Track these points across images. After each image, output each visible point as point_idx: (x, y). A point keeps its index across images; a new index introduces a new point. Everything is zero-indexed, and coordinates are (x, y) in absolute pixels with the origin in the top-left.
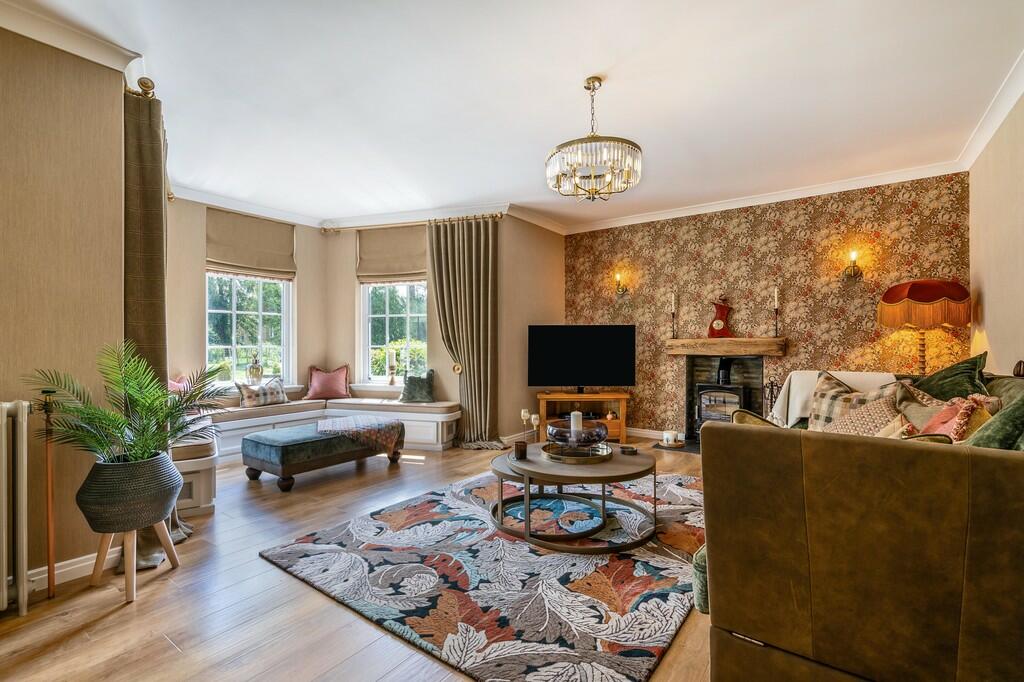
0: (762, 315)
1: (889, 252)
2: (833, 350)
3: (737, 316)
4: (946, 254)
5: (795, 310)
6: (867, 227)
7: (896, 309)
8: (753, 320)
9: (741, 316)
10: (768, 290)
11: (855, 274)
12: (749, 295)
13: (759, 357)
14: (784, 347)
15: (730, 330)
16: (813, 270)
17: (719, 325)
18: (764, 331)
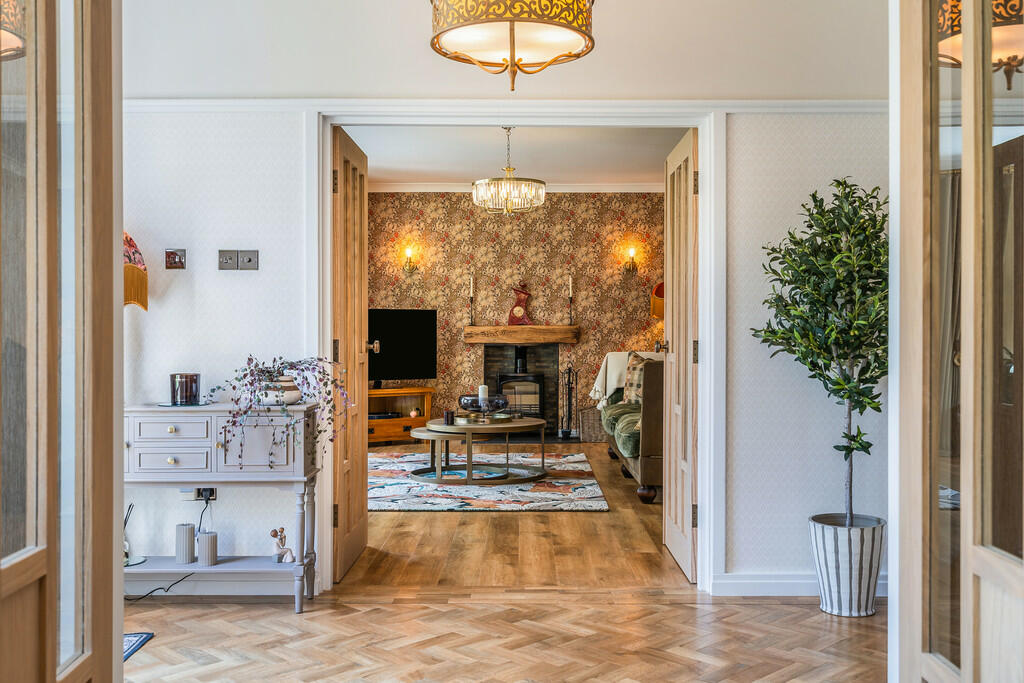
0: (558, 303)
1: (656, 252)
2: (616, 337)
3: (535, 303)
5: (586, 300)
6: (640, 227)
8: (550, 308)
9: (538, 303)
10: (562, 277)
11: (632, 269)
12: (546, 282)
13: (555, 345)
14: (577, 335)
15: (529, 318)
16: (600, 262)
17: (519, 312)
18: (559, 319)
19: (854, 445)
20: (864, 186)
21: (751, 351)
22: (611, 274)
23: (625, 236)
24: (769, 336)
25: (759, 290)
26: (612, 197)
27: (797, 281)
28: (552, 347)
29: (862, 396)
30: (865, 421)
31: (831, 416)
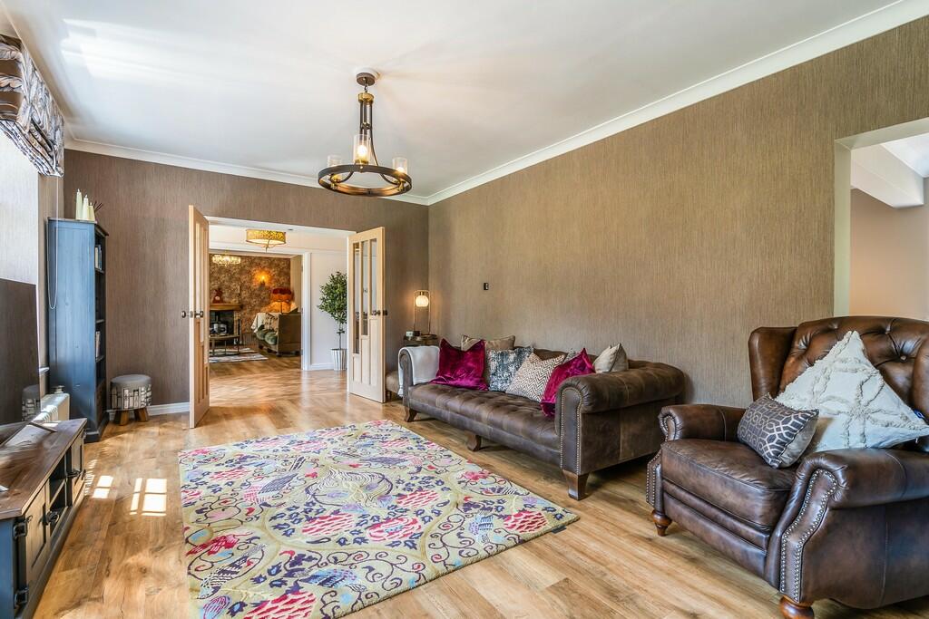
0: (234, 295)
1: (272, 278)
2: (256, 308)
3: (224, 295)
4: (286, 281)
5: (245, 294)
6: (266, 269)
7: (276, 296)
8: (230, 297)
9: (226, 295)
10: (236, 286)
11: (263, 284)
12: (229, 287)
13: (233, 310)
14: (241, 307)
15: (221, 301)
16: (251, 281)
17: (218, 298)
18: (234, 301)
19: (341, 332)
20: (343, 273)
21: (317, 311)
22: (255, 285)
23: (261, 271)
24: (321, 307)
25: (319, 295)
26: (255, 258)
27: (328, 294)
28: (231, 312)
29: (343, 320)
30: (343, 326)
31: (336, 325)
